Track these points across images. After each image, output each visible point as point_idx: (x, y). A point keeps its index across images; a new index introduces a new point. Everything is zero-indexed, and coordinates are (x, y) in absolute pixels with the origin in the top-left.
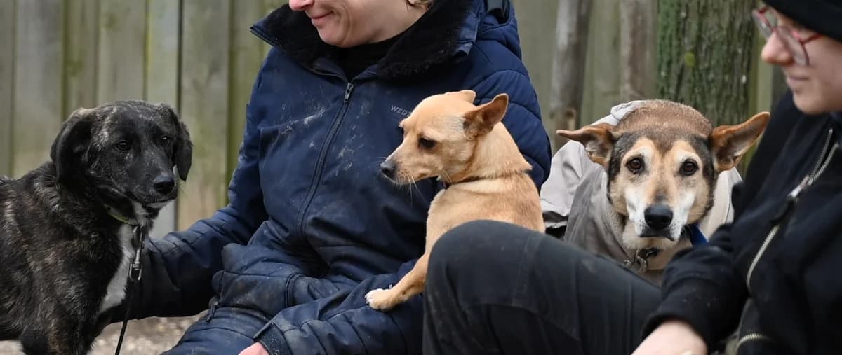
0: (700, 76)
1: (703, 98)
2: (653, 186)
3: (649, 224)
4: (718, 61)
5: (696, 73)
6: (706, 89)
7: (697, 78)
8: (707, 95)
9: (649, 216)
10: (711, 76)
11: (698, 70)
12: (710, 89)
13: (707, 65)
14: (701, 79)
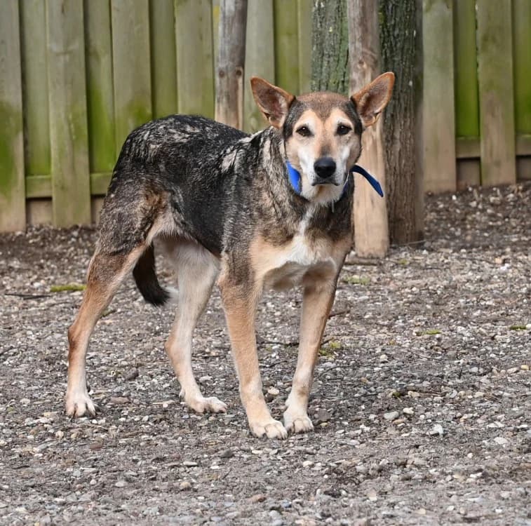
0: (388, 32)
1: (392, 52)
2: (319, 145)
3: (318, 174)
4: (401, 18)
5: (385, 29)
6: (394, 44)
7: (386, 33)
8: (394, 49)
9: (317, 168)
10: (397, 32)
11: (387, 26)
12: (396, 43)
13: (393, 22)
14: (389, 35)
